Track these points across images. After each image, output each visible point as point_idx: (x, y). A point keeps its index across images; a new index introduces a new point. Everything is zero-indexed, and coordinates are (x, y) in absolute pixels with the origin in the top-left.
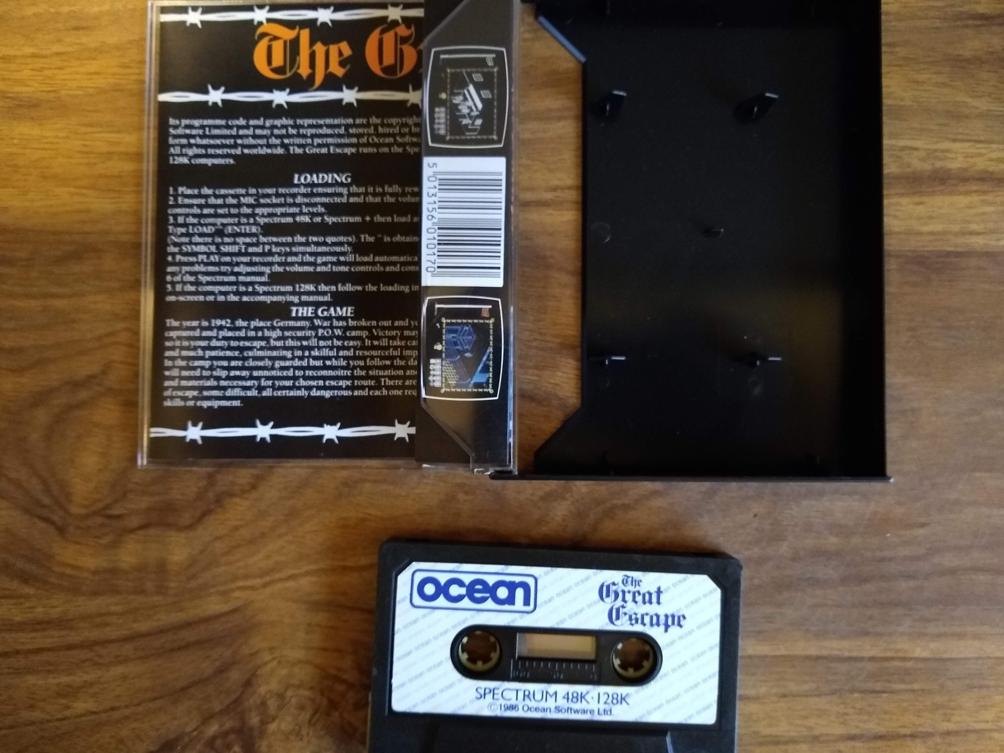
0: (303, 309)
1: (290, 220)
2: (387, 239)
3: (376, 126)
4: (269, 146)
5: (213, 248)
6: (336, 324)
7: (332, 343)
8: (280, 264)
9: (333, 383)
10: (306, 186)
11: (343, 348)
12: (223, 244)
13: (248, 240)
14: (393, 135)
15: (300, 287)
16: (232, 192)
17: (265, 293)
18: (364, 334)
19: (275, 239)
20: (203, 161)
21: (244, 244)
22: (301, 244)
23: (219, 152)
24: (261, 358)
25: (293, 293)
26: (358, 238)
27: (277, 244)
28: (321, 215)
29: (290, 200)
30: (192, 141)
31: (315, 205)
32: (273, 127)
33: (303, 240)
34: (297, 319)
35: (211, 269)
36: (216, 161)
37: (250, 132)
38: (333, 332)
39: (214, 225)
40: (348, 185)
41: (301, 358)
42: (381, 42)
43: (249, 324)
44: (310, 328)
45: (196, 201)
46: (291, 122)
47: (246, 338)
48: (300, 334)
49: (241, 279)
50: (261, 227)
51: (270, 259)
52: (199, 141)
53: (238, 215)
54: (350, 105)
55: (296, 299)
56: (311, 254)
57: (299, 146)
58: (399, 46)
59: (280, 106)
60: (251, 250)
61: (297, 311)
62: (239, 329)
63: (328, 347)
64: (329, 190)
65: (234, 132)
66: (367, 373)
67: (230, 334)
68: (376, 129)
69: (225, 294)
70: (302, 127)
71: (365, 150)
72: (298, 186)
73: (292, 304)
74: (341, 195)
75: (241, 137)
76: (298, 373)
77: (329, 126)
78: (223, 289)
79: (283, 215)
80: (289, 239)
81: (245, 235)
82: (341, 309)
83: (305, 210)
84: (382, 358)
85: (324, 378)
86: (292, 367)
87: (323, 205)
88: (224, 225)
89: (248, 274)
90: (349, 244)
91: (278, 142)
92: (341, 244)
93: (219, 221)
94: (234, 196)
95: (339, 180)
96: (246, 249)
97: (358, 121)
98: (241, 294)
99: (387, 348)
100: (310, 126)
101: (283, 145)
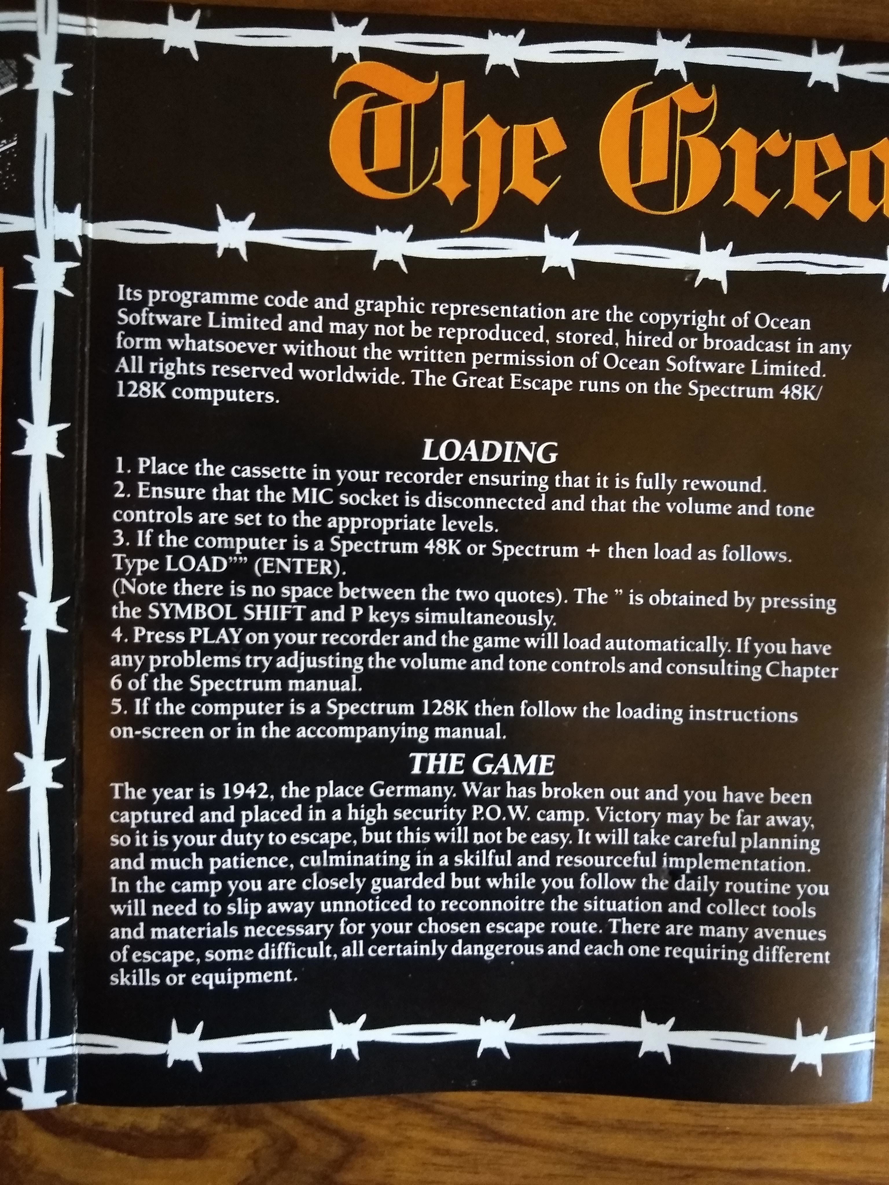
0: (438, 759)
1: (411, 548)
2: (636, 599)
3: (620, 329)
4: (362, 365)
5: (226, 611)
6: (511, 791)
7: (504, 837)
8: (386, 652)
9: (503, 929)
10: (451, 467)
11: (529, 849)
12: (248, 599)
13: (310, 593)
14: (661, 354)
15: (432, 708)
16: (272, 473)
17: (350, 720)
18: (577, 817)
19: (375, 593)
20: (199, 393)
21: (301, 601)
22: (436, 606)
23: (240, 372)
24: (341, 872)
25: (417, 720)
26: (572, 597)
27: (381, 605)
28: (486, 538)
29: (412, 501)
30: (174, 344)
31: (472, 514)
32: (373, 318)
33: (443, 595)
34: (423, 780)
35: (220, 661)
36: (232, 396)
37: (317, 327)
38: (505, 812)
39: (227, 553)
40: (550, 471)
41: (432, 872)
42: (636, 121)
43: (313, 793)
44: (453, 803)
45: (180, 494)
46: (416, 308)
47: (306, 826)
48: (428, 815)
49: (294, 685)
50: (342, 561)
51: (363, 639)
52: (189, 343)
53: (287, 532)
54: (559, 272)
55: (422, 736)
56: (460, 630)
57: (437, 369)
58: (679, 138)
59: (389, 265)
60: (316, 616)
61: (425, 763)
62: (291, 804)
63: (494, 845)
64: (506, 480)
65: (277, 325)
66: (581, 906)
67: (267, 817)
68: (619, 336)
69: (257, 722)
70: (444, 321)
71: (593, 387)
72: (433, 467)
73: (414, 745)
74: (532, 493)
75: (295, 338)
76: (425, 906)
77: (508, 324)
78: (251, 710)
79: (396, 536)
80: (410, 594)
81: (304, 581)
82: (526, 760)
83: (448, 526)
84: (615, 873)
85: (483, 918)
86: (411, 891)
87: (490, 514)
88: (253, 555)
89: (310, 674)
90: (548, 609)
91: (385, 355)
92: (529, 609)
93: (239, 544)
94: (275, 485)
95: (530, 457)
96: (306, 614)
97: (576, 316)
98: (295, 722)
99: (628, 850)
100: (463, 321)
101: (396, 364)
